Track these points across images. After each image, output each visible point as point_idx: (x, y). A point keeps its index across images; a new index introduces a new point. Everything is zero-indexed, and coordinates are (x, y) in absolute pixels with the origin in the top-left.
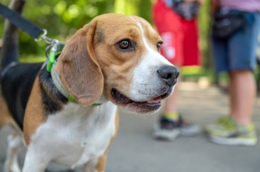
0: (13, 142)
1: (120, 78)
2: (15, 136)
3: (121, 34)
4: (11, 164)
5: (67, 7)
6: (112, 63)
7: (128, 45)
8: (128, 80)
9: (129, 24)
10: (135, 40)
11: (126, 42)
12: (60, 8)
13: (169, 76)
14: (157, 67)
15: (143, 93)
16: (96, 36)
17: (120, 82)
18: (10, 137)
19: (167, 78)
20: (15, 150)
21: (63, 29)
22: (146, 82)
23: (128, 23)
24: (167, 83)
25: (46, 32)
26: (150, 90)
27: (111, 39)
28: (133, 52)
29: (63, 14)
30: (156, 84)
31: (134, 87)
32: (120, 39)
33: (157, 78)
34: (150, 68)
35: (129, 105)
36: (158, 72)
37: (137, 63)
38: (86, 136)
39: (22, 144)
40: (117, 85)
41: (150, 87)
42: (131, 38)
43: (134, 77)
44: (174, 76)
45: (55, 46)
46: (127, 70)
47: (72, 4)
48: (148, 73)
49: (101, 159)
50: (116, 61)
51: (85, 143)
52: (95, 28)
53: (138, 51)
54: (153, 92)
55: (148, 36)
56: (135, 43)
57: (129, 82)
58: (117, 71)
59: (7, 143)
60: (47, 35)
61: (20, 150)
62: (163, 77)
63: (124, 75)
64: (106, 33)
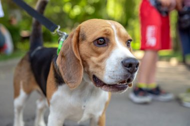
0: (40, 105)
1: (97, 66)
2: (41, 100)
3: (98, 34)
4: (39, 121)
5: (72, 8)
6: (91, 55)
7: (103, 42)
8: (103, 68)
9: (104, 27)
10: (108, 37)
11: (102, 40)
12: (67, 8)
13: (130, 65)
14: (122, 58)
15: (112, 78)
16: (80, 37)
17: (97, 70)
18: (38, 102)
19: (129, 67)
20: (41, 110)
21: (70, 23)
22: (113, 70)
23: (104, 25)
24: (128, 71)
25: (59, 27)
26: (117, 75)
27: (90, 38)
28: (107, 47)
29: (69, 12)
30: (121, 71)
31: (106, 73)
32: (97, 38)
33: (121, 67)
34: (117, 59)
35: (104, 86)
36: (122, 62)
37: (108, 55)
38: (85, 101)
39: (45, 106)
40: (96, 72)
41: (117, 73)
42: (105, 36)
43: (106, 66)
44: (134, 65)
45: (64, 37)
46: (101, 61)
47: (76, 5)
48: (115, 63)
49: (100, 118)
50: (95, 54)
51: (84, 106)
52: (79, 32)
53: (110, 46)
54: (118, 77)
55: (120, 35)
56: (108, 40)
57: (103, 70)
58: (95, 61)
59: (35, 106)
60: (59, 29)
61: (45, 110)
62: (126, 66)
63: (99, 64)
64: (87, 34)
